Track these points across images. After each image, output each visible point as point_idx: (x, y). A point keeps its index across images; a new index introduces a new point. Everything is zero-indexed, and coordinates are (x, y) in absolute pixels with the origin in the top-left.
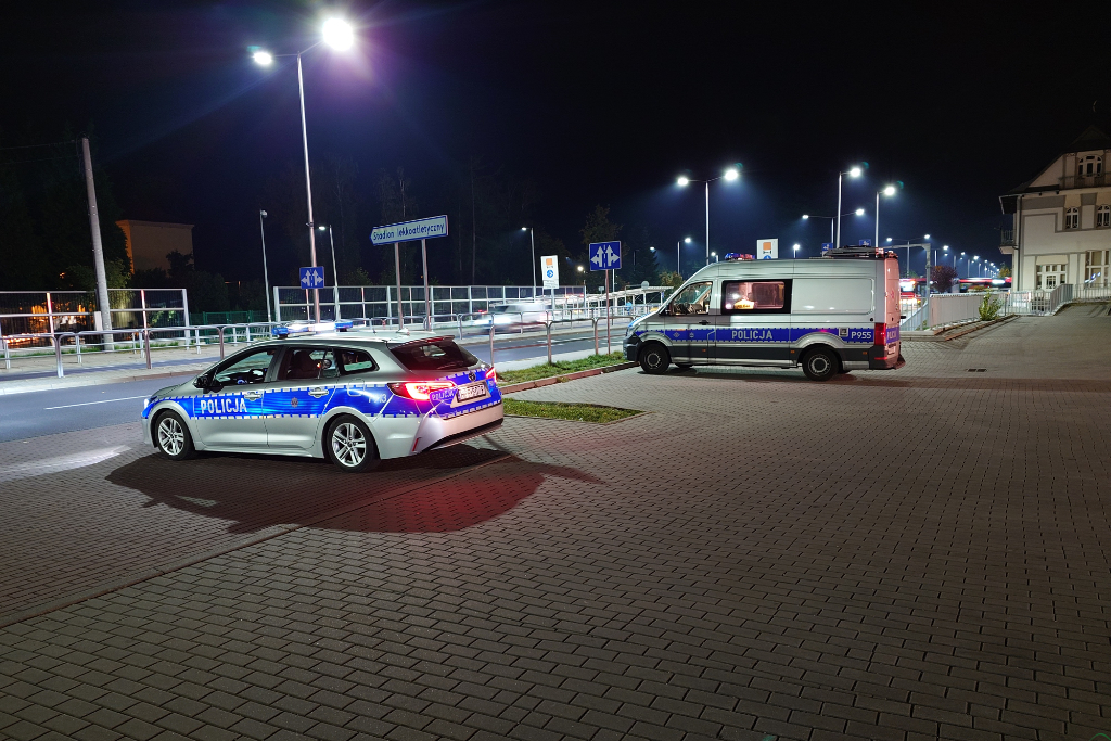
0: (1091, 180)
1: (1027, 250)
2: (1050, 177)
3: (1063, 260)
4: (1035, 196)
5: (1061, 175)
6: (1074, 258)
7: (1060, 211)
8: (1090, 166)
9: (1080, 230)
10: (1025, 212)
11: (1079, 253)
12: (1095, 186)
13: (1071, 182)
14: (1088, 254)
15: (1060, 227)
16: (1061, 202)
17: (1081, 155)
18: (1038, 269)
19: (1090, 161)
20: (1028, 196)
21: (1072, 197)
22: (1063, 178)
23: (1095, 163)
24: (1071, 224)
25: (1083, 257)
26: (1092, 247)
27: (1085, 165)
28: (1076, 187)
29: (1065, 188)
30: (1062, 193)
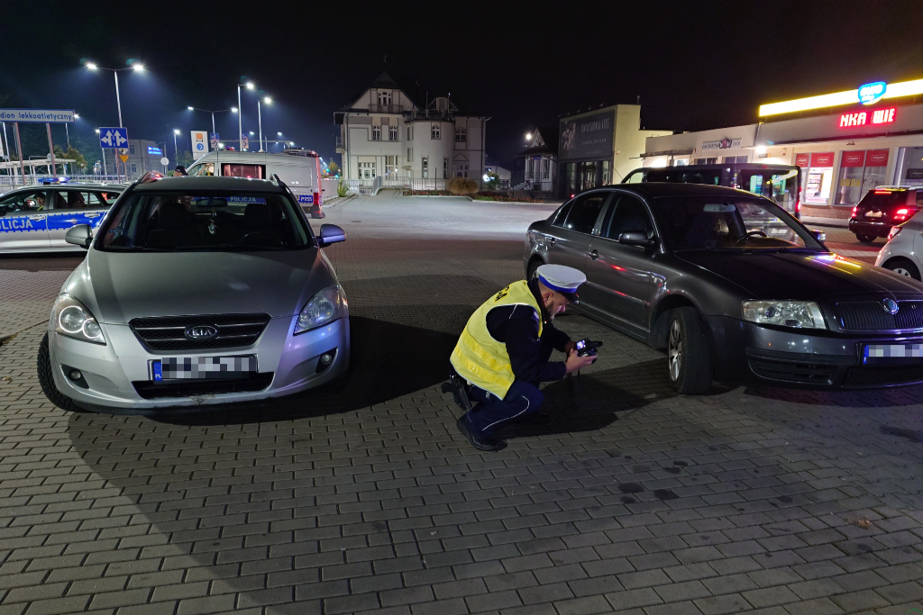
0: (385, 108)
1: (352, 152)
2: (362, 103)
3: (373, 160)
4: (355, 115)
5: (369, 103)
6: (379, 158)
7: (370, 127)
8: (385, 99)
9: (381, 141)
10: (350, 125)
11: (382, 156)
12: (389, 113)
13: (375, 108)
14: (386, 157)
15: (370, 138)
16: (370, 121)
17: (380, 91)
18: (360, 165)
19: (385, 96)
20: (351, 115)
21: (376, 118)
22: (371, 105)
23: (388, 97)
24: (376, 136)
25: (384, 158)
26: (389, 154)
27: (382, 97)
28: (378, 112)
29: (372, 112)
30: (371, 115)
